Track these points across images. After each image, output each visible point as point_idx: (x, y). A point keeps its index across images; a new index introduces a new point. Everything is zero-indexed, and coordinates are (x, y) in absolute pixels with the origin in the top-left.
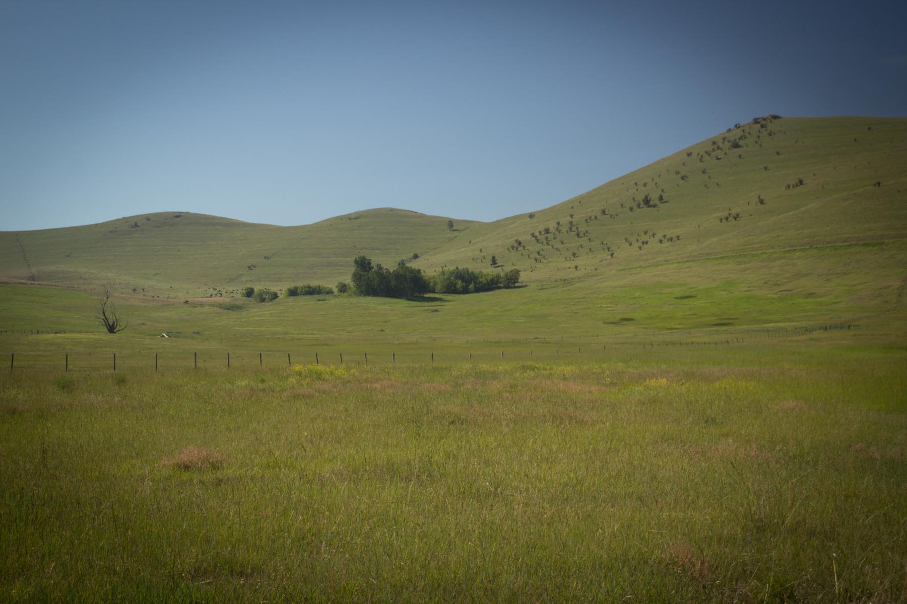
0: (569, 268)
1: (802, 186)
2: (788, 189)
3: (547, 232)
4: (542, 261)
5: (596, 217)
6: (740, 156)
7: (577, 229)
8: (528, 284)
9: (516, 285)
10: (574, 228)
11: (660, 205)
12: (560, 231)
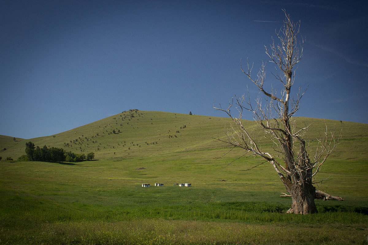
2: (181, 128)
3: (77, 140)
4: (84, 151)
5: (96, 136)
6: (138, 120)
7: (91, 140)
8: (98, 159)
9: (92, 159)
10: (89, 140)
11: (119, 133)
12: (83, 141)
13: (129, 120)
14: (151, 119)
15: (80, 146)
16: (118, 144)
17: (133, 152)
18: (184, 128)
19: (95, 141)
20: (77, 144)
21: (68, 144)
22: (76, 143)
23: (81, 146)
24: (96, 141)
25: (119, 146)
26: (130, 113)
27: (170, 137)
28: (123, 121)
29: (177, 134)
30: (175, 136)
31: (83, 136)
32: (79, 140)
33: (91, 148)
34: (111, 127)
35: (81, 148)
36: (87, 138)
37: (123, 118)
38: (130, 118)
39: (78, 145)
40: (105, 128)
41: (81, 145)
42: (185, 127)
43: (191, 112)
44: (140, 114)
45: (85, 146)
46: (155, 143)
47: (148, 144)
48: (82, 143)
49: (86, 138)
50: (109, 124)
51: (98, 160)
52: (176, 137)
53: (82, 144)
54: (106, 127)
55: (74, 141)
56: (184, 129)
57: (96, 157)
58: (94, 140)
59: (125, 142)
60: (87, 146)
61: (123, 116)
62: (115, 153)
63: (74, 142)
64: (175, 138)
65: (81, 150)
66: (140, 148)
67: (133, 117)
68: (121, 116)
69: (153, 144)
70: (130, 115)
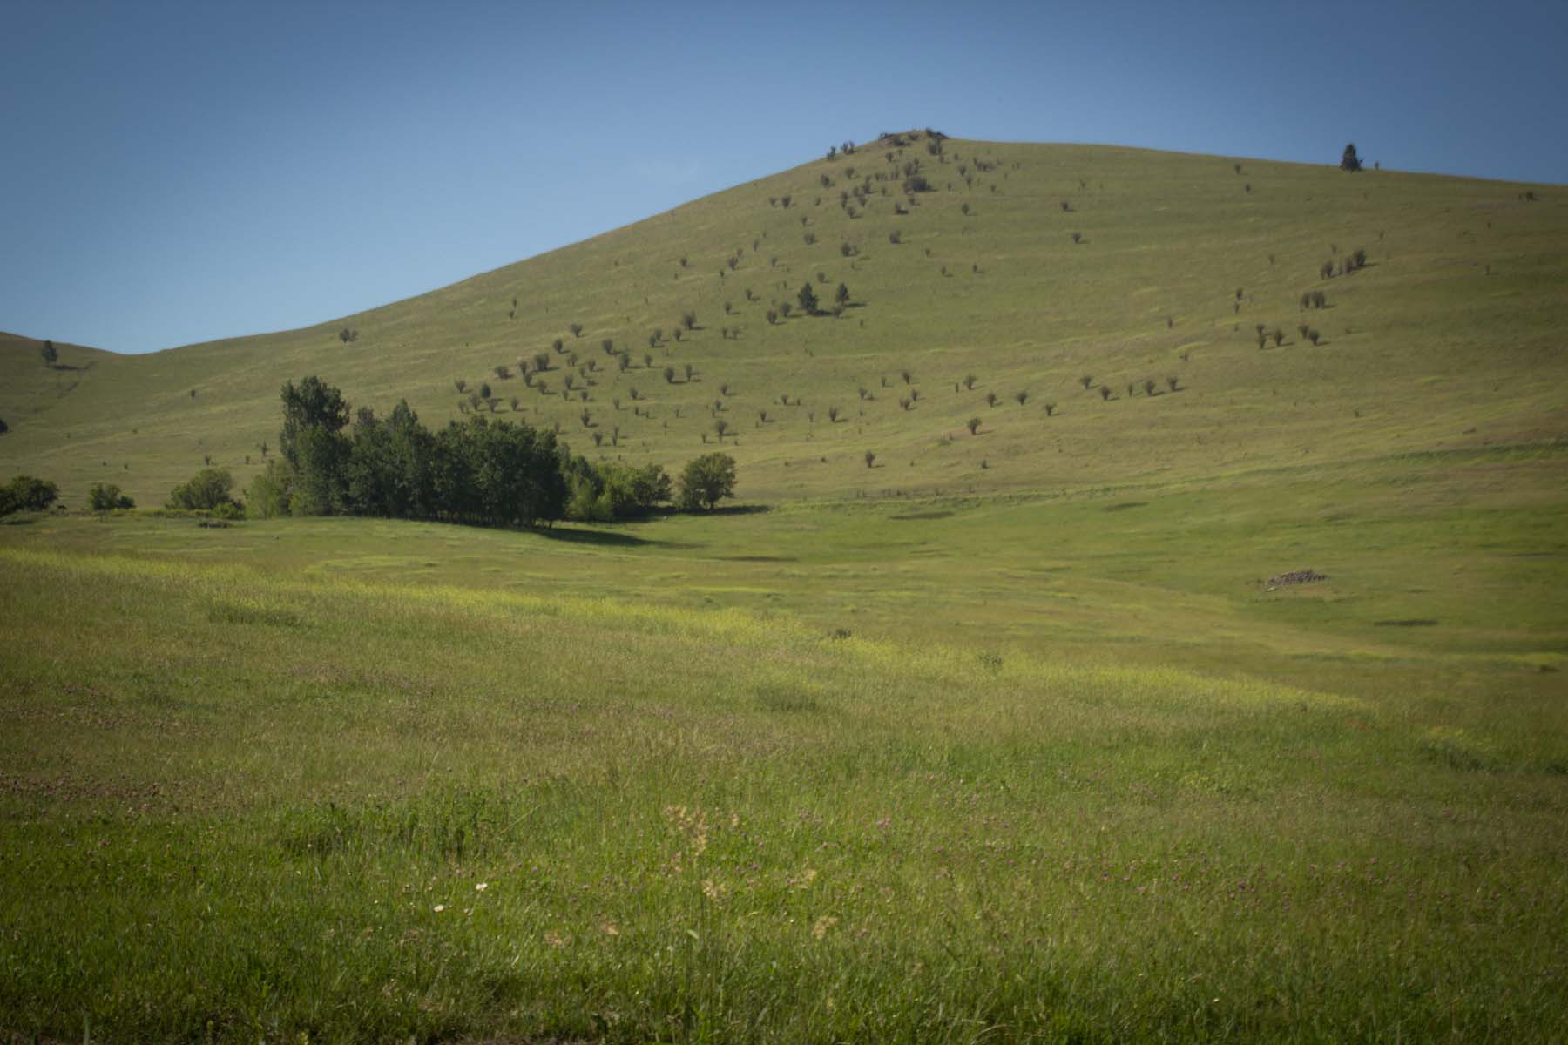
0: (823, 460)
1: (1363, 271)
2: (1326, 276)
3: (543, 364)
4: (619, 441)
5: (678, 334)
6: (965, 209)
7: (648, 360)
8: (758, 503)
9: (722, 502)
10: (635, 360)
11: (849, 311)
12: (592, 365)
13: (900, 212)
14: (1065, 207)
15: (579, 406)
16: (863, 393)
17: (1013, 452)
18: (1350, 269)
19: (678, 364)
20: (549, 389)
21: (486, 392)
22: (542, 387)
23: (588, 405)
24: (689, 368)
25: (867, 404)
26: (890, 157)
27: (1270, 342)
28: (853, 222)
29: (1315, 318)
30: (1304, 330)
31: (577, 330)
32: (556, 360)
33: (660, 421)
34: (774, 261)
35: (592, 421)
36: (617, 346)
37: (845, 197)
38: (901, 198)
39: (560, 398)
40: (728, 271)
41: (585, 396)
42: (1361, 265)
43: (1351, 150)
44: (970, 165)
45: (617, 404)
46: (1161, 385)
47: (1106, 393)
48: (584, 383)
49: (608, 346)
50: (756, 246)
51: (762, 509)
52: (1314, 338)
53: (591, 390)
54: (732, 264)
55: (524, 367)
56: (1360, 278)
57: (744, 488)
58: (669, 363)
59: (907, 378)
60: (631, 404)
61: (847, 186)
62: (870, 458)
63: (528, 380)
64: (1306, 345)
65: (598, 439)
66: (1054, 421)
67: (922, 186)
68: (826, 181)
69: (1149, 388)
70: (896, 176)
